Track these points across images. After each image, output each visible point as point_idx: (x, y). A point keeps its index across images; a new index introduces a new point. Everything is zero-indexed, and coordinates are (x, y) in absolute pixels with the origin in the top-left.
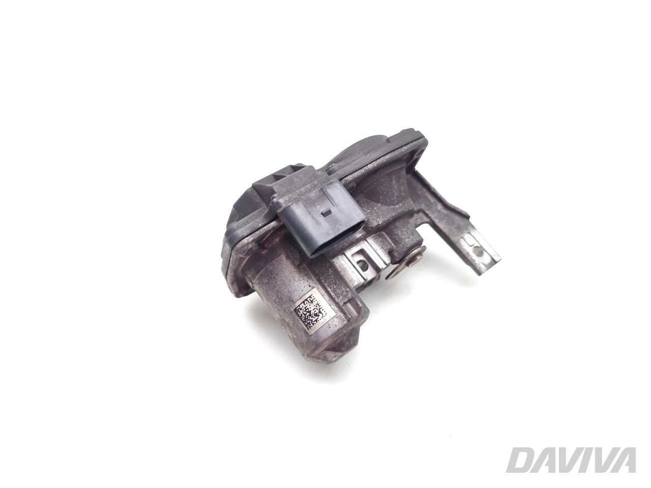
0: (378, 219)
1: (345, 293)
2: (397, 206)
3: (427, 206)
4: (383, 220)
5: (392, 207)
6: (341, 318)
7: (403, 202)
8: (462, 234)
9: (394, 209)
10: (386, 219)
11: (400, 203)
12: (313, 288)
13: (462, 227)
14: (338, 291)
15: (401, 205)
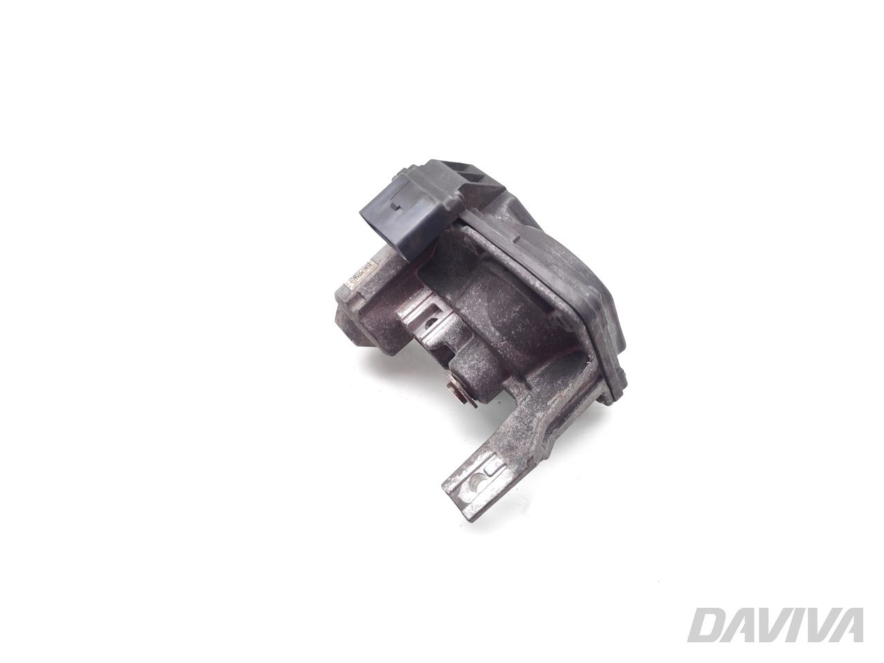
0: (466, 308)
1: (370, 291)
2: (493, 328)
3: (539, 395)
4: (467, 314)
5: (489, 322)
6: (348, 296)
7: (504, 338)
8: (502, 453)
9: (486, 325)
10: (469, 318)
11: (500, 332)
12: (378, 264)
13: (513, 453)
14: (371, 284)
15: (497, 334)
